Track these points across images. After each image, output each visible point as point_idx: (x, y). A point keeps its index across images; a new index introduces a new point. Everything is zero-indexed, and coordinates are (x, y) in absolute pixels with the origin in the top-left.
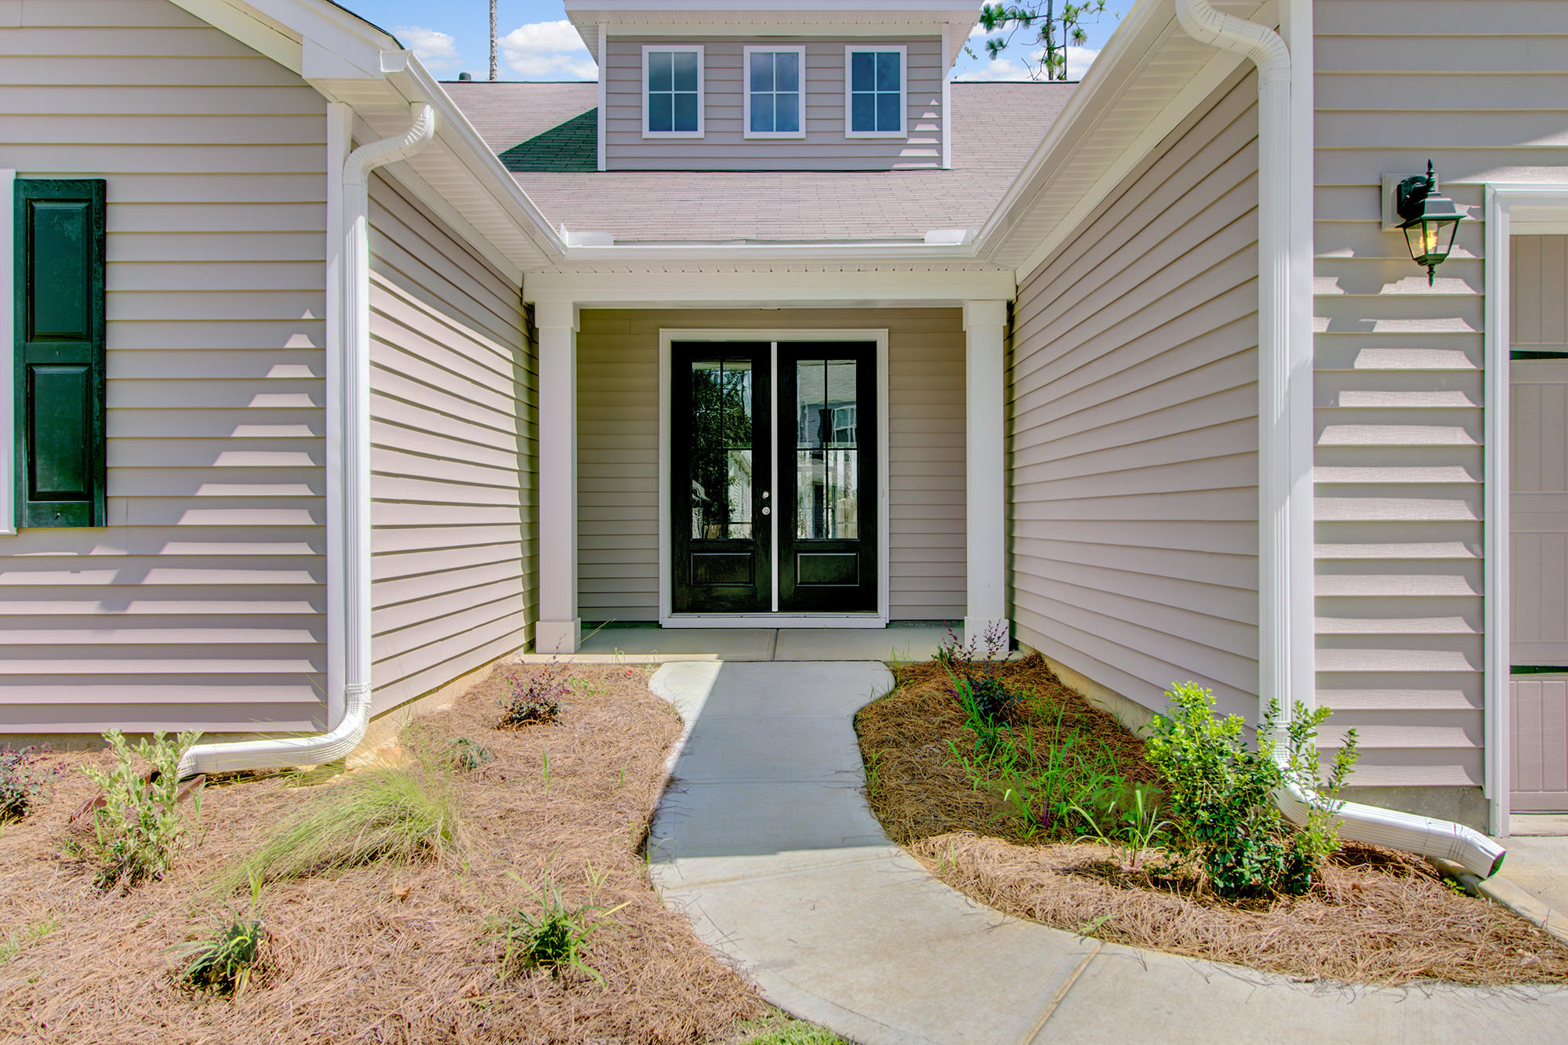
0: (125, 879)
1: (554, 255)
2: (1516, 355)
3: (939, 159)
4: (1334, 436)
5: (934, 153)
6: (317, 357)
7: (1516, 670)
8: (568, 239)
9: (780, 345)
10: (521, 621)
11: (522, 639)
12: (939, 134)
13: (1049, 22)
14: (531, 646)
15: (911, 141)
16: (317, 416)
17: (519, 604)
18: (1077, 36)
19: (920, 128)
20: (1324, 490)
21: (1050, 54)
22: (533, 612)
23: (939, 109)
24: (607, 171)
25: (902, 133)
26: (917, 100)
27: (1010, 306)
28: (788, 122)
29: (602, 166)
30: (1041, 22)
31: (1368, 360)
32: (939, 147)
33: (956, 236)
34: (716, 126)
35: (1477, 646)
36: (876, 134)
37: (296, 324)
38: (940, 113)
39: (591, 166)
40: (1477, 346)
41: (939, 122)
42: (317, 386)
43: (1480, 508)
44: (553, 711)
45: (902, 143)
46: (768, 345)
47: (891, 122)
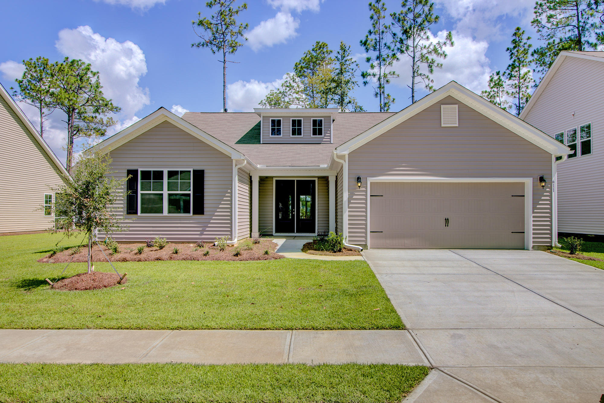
0: (222, 250)
1: (256, 169)
2: (371, 196)
3: (330, 141)
4: (350, 205)
5: (329, 140)
6: (231, 193)
7: (371, 232)
8: (258, 166)
9: (297, 180)
10: (249, 232)
11: (249, 235)
12: (330, 136)
13: (380, 77)
14: (251, 237)
15: (325, 137)
16: (231, 200)
17: (249, 229)
18: (387, 81)
19: (327, 135)
20: (349, 211)
21: (380, 86)
22: (251, 231)
23: (330, 131)
24: (263, 144)
25: (323, 136)
26: (326, 129)
27: (336, 176)
28: (300, 134)
29: (261, 142)
30: (378, 76)
31: (354, 197)
32: (330, 139)
33: (326, 166)
34: (285, 134)
35: (366, 229)
36: (317, 136)
37: (229, 189)
38: (331, 132)
39: (259, 142)
40: (366, 195)
41: (330, 133)
42: (231, 197)
43: (366, 213)
44: (259, 242)
45: (323, 138)
46: (294, 180)
47: (320, 133)
